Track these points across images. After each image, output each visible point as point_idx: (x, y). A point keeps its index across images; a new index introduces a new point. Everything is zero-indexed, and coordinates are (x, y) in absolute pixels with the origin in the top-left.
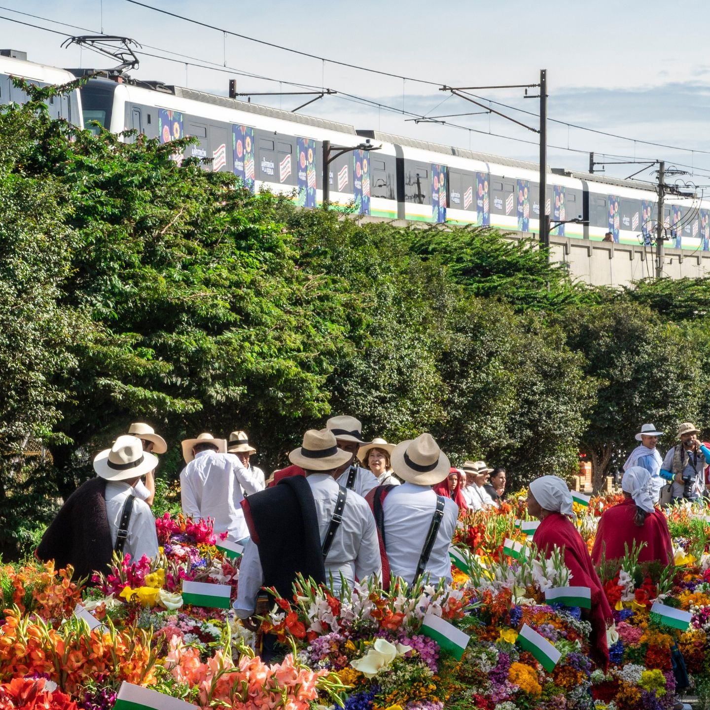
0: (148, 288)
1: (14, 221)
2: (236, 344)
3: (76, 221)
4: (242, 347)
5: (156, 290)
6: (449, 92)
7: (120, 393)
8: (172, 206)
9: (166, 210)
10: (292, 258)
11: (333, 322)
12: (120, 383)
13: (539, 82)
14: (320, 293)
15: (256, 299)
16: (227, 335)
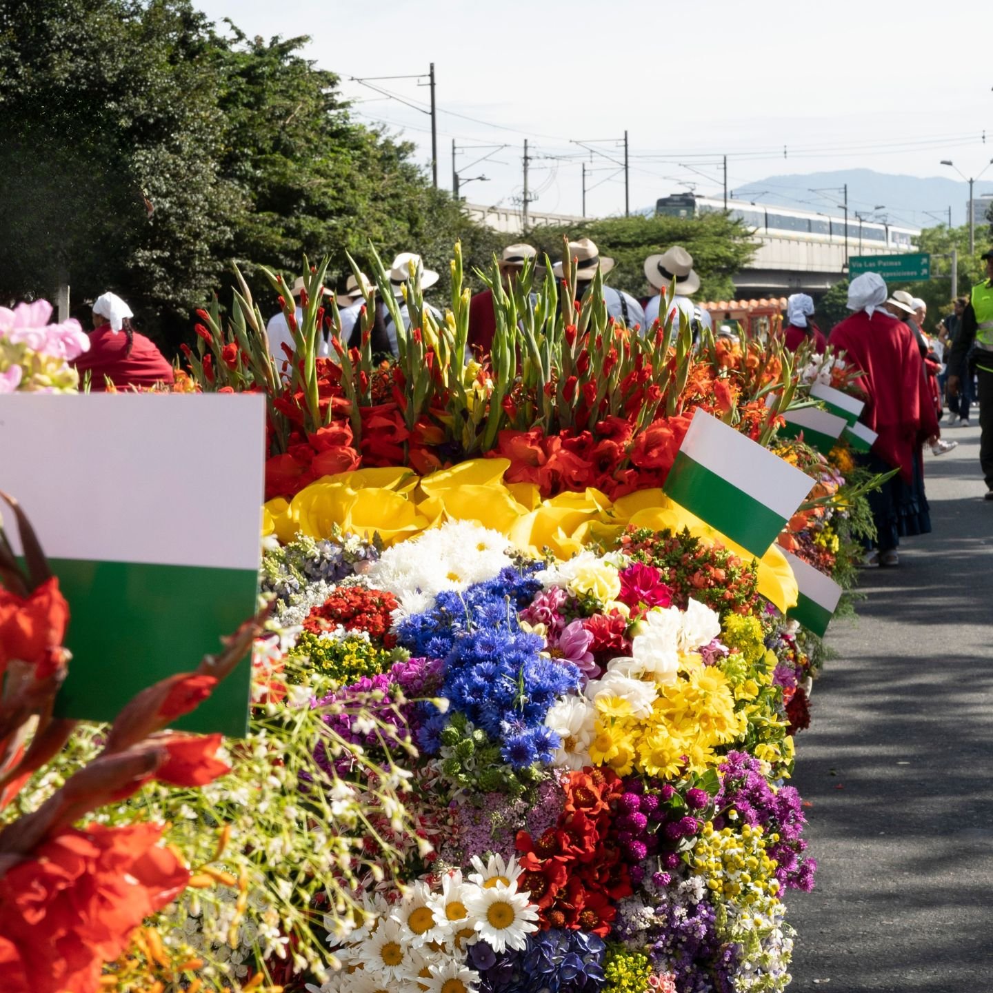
0: (276, 173)
1: (179, 99)
2: (340, 231)
3: (224, 103)
4: (346, 233)
5: (284, 175)
6: (356, 82)
7: (251, 271)
8: (293, 99)
9: (288, 102)
10: (375, 157)
11: (399, 219)
12: (249, 262)
13: (429, 73)
14: (393, 192)
15: (351, 191)
16: (333, 222)
